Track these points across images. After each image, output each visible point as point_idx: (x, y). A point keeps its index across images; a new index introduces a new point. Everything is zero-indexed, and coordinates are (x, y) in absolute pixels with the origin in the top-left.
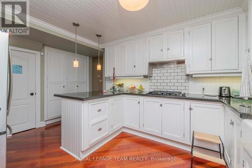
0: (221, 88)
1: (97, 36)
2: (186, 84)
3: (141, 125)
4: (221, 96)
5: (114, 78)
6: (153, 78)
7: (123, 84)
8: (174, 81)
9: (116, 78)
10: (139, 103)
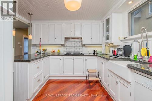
0: (94, 50)
1: (29, 14)
2: (81, 49)
3: (62, 72)
4: (94, 54)
5: (40, 45)
6: (66, 46)
7: (46, 49)
8: (78, 46)
9: (42, 45)
10: (61, 60)
